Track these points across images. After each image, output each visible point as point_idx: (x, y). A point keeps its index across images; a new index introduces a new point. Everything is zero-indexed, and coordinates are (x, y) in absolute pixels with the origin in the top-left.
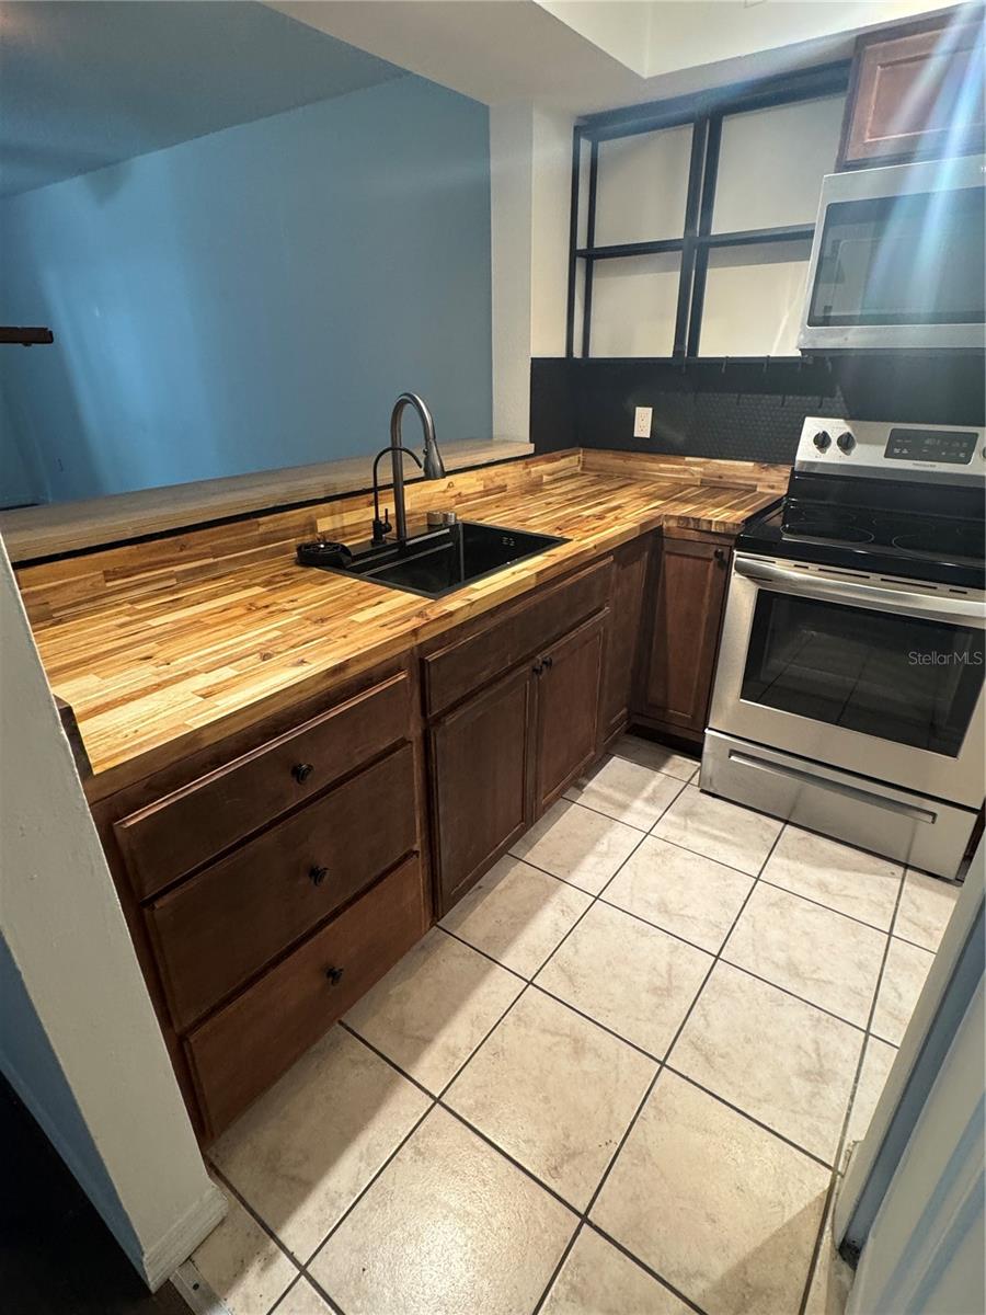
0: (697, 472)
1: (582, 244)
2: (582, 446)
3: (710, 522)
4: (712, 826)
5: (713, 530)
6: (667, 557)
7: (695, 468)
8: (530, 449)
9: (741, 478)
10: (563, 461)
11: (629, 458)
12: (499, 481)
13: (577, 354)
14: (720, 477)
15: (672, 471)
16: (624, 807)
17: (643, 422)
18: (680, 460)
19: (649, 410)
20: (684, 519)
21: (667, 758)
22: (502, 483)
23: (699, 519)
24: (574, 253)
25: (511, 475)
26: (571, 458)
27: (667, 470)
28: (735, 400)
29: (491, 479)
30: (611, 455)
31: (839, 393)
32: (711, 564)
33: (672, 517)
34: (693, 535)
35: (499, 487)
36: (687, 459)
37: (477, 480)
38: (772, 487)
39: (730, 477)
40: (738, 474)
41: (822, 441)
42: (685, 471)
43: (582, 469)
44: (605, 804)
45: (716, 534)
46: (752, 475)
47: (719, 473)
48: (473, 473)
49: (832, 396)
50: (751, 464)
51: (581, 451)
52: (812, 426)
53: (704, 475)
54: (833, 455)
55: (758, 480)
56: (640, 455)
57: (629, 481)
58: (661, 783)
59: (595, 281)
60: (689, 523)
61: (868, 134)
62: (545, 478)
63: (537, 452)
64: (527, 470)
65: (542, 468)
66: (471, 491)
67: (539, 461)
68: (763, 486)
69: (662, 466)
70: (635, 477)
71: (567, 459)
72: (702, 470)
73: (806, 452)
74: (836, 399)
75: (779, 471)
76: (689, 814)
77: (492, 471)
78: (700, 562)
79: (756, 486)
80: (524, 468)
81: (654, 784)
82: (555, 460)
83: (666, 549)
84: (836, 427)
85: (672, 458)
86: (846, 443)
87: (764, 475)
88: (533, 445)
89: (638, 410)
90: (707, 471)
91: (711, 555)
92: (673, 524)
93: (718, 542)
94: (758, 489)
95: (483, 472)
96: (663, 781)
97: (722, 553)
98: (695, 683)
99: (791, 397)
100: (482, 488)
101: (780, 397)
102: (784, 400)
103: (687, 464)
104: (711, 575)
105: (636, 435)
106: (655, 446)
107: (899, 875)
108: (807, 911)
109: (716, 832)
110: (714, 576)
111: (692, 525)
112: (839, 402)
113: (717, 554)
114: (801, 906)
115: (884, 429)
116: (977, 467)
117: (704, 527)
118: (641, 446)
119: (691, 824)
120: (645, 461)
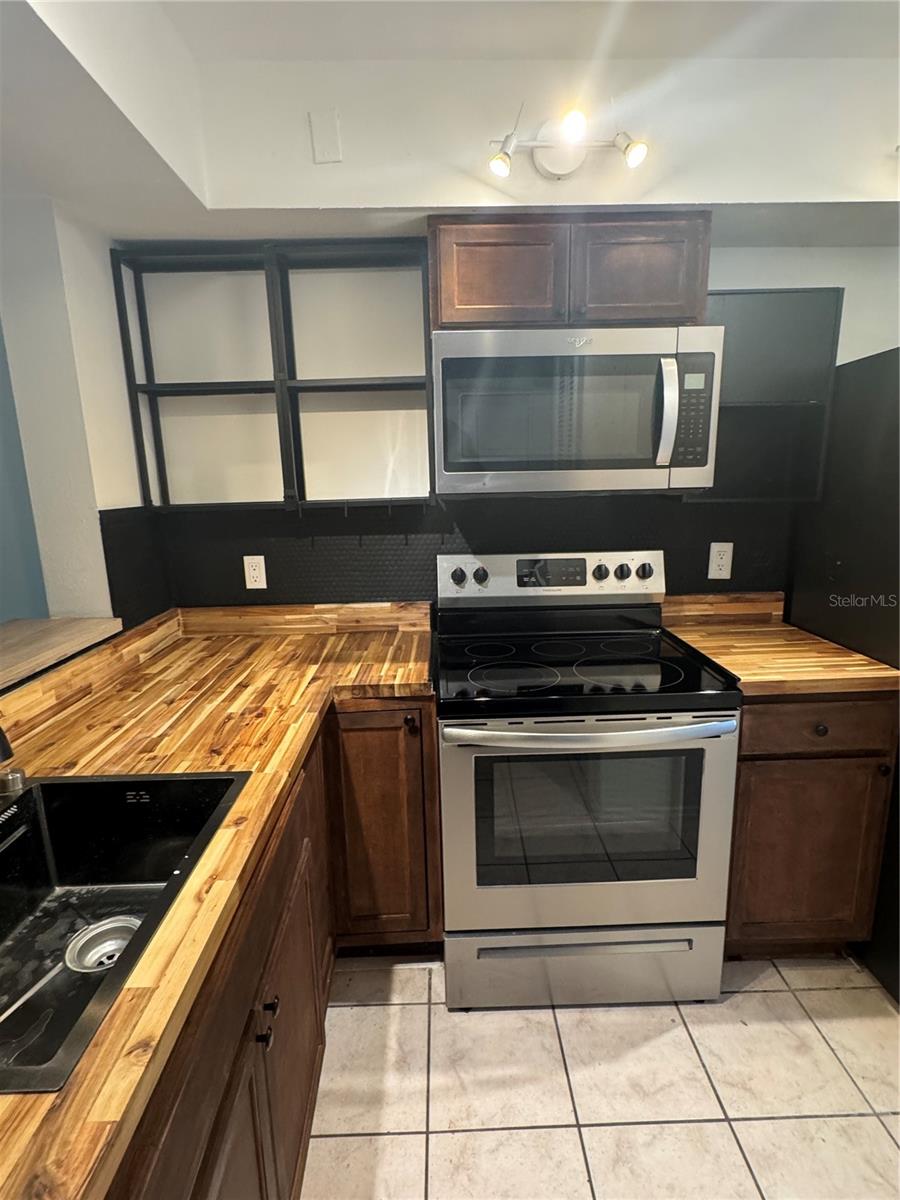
0: (331, 619)
1: (141, 378)
2: (179, 606)
3: (392, 687)
4: (488, 1063)
5: (397, 695)
6: (344, 735)
7: (329, 614)
8: (117, 625)
9: (380, 620)
10: (160, 629)
11: (247, 614)
12: (79, 683)
13: (156, 501)
14: (358, 621)
15: (301, 622)
16: (376, 1099)
17: (255, 572)
18: (308, 608)
19: (260, 560)
20: (359, 689)
21: (388, 975)
22: (84, 684)
23: (378, 686)
24: (133, 389)
25: (96, 669)
26: (169, 623)
27: (298, 621)
28: (356, 542)
29: (66, 683)
30: (221, 613)
31: (457, 530)
32: (401, 734)
33: (343, 688)
34: (374, 705)
35: (80, 691)
36: (317, 607)
37: (44, 693)
38: (414, 625)
39: (368, 620)
40: (376, 616)
41: (459, 577)
42: (317, 619)
43: (184, 632)
44: (351, 1111)
45: (401, 699)
46: (392, 616)
47: (356, 617)
48: (35, 684)
49: (452, 533)
50: (389, 604)
51: (179, 611)
52: (446, 564)
53: (339, 621)
54: (471, 589)
55: (398, 619)
56: (256, 609)
57: (253, 642)
58: (400, 1023)
59: (164, 421)
60: (365, 692)
61: (456, 301)
62: (143, 657)
63: (127, 627)
64: (117, 655)
65: (137, 647)
66: (37, 711)
67: (129, 639)
68: (406, 625)
69: (288, 617)
70: (256, 633)
71: (165, 625)
72: (335, 616)
73: (446, 589)
74: (453, 536)
75: (419, 608)
76: (456, 1060)
77: (66, 672)
78: (385, 734)
79: (397, 626)
80: (112, 654)
81: (393, 1029)
82: (150, 631)
83: (342, 726)
84: (470, 563)
85: (298, 608)
86: (481, 576)
87: (403, 614)
88: (120, 620)
89: (247, 559)
90: (341, 617)
91: (399, 721)
92: (346, 696)
93: (404, 707)
94: (400, 629)
95: (53, 678)
96: (402, 1018)
97: (413, 720)
98: (407, 873)
99: (413, 536)
100: (53, 701)
101: (402, 536)
102: (407, 539)
103: (317, 612)
104: (402, 745)
105: (249, 586)
106: (275, 596)
107: (678, 1019)
108: (648, 1145)
109: (499, 1073)
110: (407, 745)
111: (370, 693)
112: (458, 538)
113: (407, 721)
114: (641, 1141)
115: (510, 561)
116: (592, 588)
117: (386, 693)
118: (257, 599)
119: (467, 1078)
120: (266, 614)
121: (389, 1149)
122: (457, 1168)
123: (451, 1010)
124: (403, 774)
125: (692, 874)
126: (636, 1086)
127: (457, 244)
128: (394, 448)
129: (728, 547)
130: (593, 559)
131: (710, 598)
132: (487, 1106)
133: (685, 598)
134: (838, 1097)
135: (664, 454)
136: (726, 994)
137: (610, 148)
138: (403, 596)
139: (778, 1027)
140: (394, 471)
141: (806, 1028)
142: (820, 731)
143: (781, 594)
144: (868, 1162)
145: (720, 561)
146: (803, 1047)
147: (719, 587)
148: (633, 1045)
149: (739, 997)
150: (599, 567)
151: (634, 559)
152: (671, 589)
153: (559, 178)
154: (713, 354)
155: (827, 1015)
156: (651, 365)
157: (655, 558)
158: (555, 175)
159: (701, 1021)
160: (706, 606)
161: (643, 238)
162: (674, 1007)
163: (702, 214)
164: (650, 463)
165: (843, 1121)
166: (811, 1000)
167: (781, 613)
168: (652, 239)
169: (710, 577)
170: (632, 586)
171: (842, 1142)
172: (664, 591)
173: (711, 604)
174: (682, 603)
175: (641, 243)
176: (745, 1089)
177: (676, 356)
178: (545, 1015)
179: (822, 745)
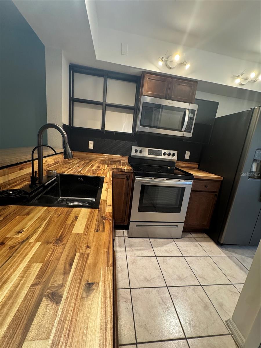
0: (107, 157)
1: (71, 95)
2: (73, 150)
3: (125, 169)
4: (137, 247)
5: (125, 171)
7: (106, 156)
9: (117, 159)
11: (88, 154)
12: (58, 160)
13: (71, 125)
14: (112, 159)
15: (100, 157)
17: (91, 145)
18: (102, 154)
19: (93, 142)
23: (122, 169)
24: (70, 99)
25: (60, 158)
27: (99, 157)
28: (114, 141)
29: (56, 159)
30: (82, 153)
31: (136, 142)
32: (125, 180)
33: (114, 168)
34: (120, 173)
35: (58, 162)
36: (104, 154)
37: (53, 159)
38: (124, 161)
39: (115, 159)
40: (117, 158)
41: (136, 151)
42: (104, 157)
43: (73, 157)
46: (121, 158)
47: (112, 158)
48: (51, 157)
49: (135, 142)
50: (120, 156)
51: (73, 152)
52: (134, 148)
53: (108, 158)
54: (138, 154)
55: (121, 159)
56: (91, 153)
57: (90, 160)
60: (119, 170)
61: (146, 91)
66: (51, 163)
69: (97, 156)
72: (108, 157)
73: (133, 153)
75: (126, 157)
76: (131, 246)
77: (56, 157)
78: (122, 179)
79: (121, 161)
80: (63, 156)
84: (139, 149)
85: (100, 154)
86: (141, 152)
87: (122, 158)
88: (63, 149)
89: (90, 142)
91: (125, 177)
92: (115, 170)
93: (127, 174)
95: (54, 157)
96: (119, 239)
99: (127, 142)
100: (53, 162)
101: (124, 141)
102: (125, 142)
103: (104, 155)
104: (125, 182)
105: (89, 148)
106: (95, 151)
107: (173, 241)
108: (169, 260)
109: (139, 248)
110: (126, 182)
111: (120, 170)
112: (136, 143)
113: (127, 177)
114: (168, 259)
115: (147, 149)
116: (163, 157)
117: (123, 171)
118: (91, 151)
119: (133, 249)
120: (92, 155)
121: (119, 260)
122: (133, 262)
123: (129, 238)
124: (124, 189)
125: (180, 213)
126: (166, 251)
127: (148, 78)
128: (125, 122)
129: (189, 152)
130: (164, 151)
131: (185, 162)
132: (138, 253)
133: (180, 162)
134: (203, 253)
135: (183, 129)
136: (182, 237)
137: (182, 64)
138: (123, 154)
139: (192, 243)
140: (124, 127)
141: (197, 243)
142: (206, 186)
143: (198, 163)
144: (208, 263)
145: (187, 155)
146: (196, 246)
147: (186, 160)
148: (165, 245)
149: (184, 238)
150: (165, 153)
151: (172, 152)
152: (178, 159)
153: (171, 68)
154: (195, 110)
155: (200, 241)
156: (184, 111)
157: (176, 152)
158: (170, 67)
159: (177, 241)
160: (184, 164)
161: (185, 84)
162: (172, 239)
163: (196, 82)
164: (180, 131)
165: (204, 257)
166: (197, 239)
167: (197, 167)
168: (186, 85)
169: (185, 158)
170: (170, 157)
171: (204, 260)
172: (177, 159)
173: (185, 164)
174: (179, 163)
175: (184, 85)
176: (186, 252)
177: (188, 109)
178: (148, 239)
179: (206, 189)
